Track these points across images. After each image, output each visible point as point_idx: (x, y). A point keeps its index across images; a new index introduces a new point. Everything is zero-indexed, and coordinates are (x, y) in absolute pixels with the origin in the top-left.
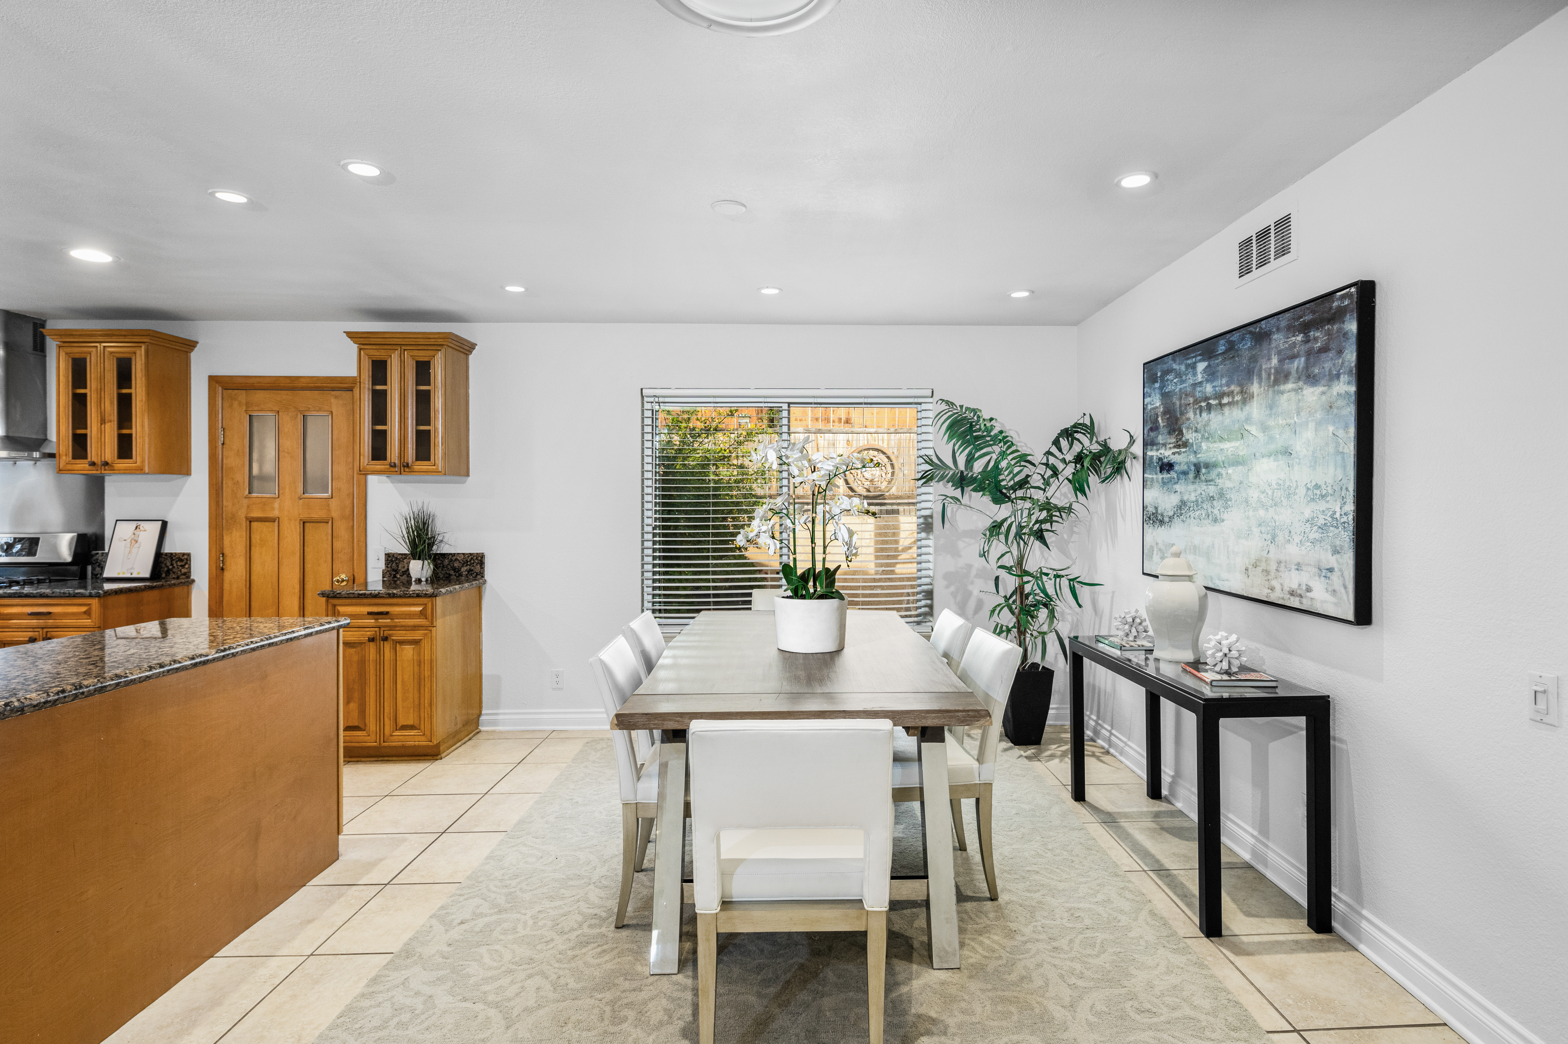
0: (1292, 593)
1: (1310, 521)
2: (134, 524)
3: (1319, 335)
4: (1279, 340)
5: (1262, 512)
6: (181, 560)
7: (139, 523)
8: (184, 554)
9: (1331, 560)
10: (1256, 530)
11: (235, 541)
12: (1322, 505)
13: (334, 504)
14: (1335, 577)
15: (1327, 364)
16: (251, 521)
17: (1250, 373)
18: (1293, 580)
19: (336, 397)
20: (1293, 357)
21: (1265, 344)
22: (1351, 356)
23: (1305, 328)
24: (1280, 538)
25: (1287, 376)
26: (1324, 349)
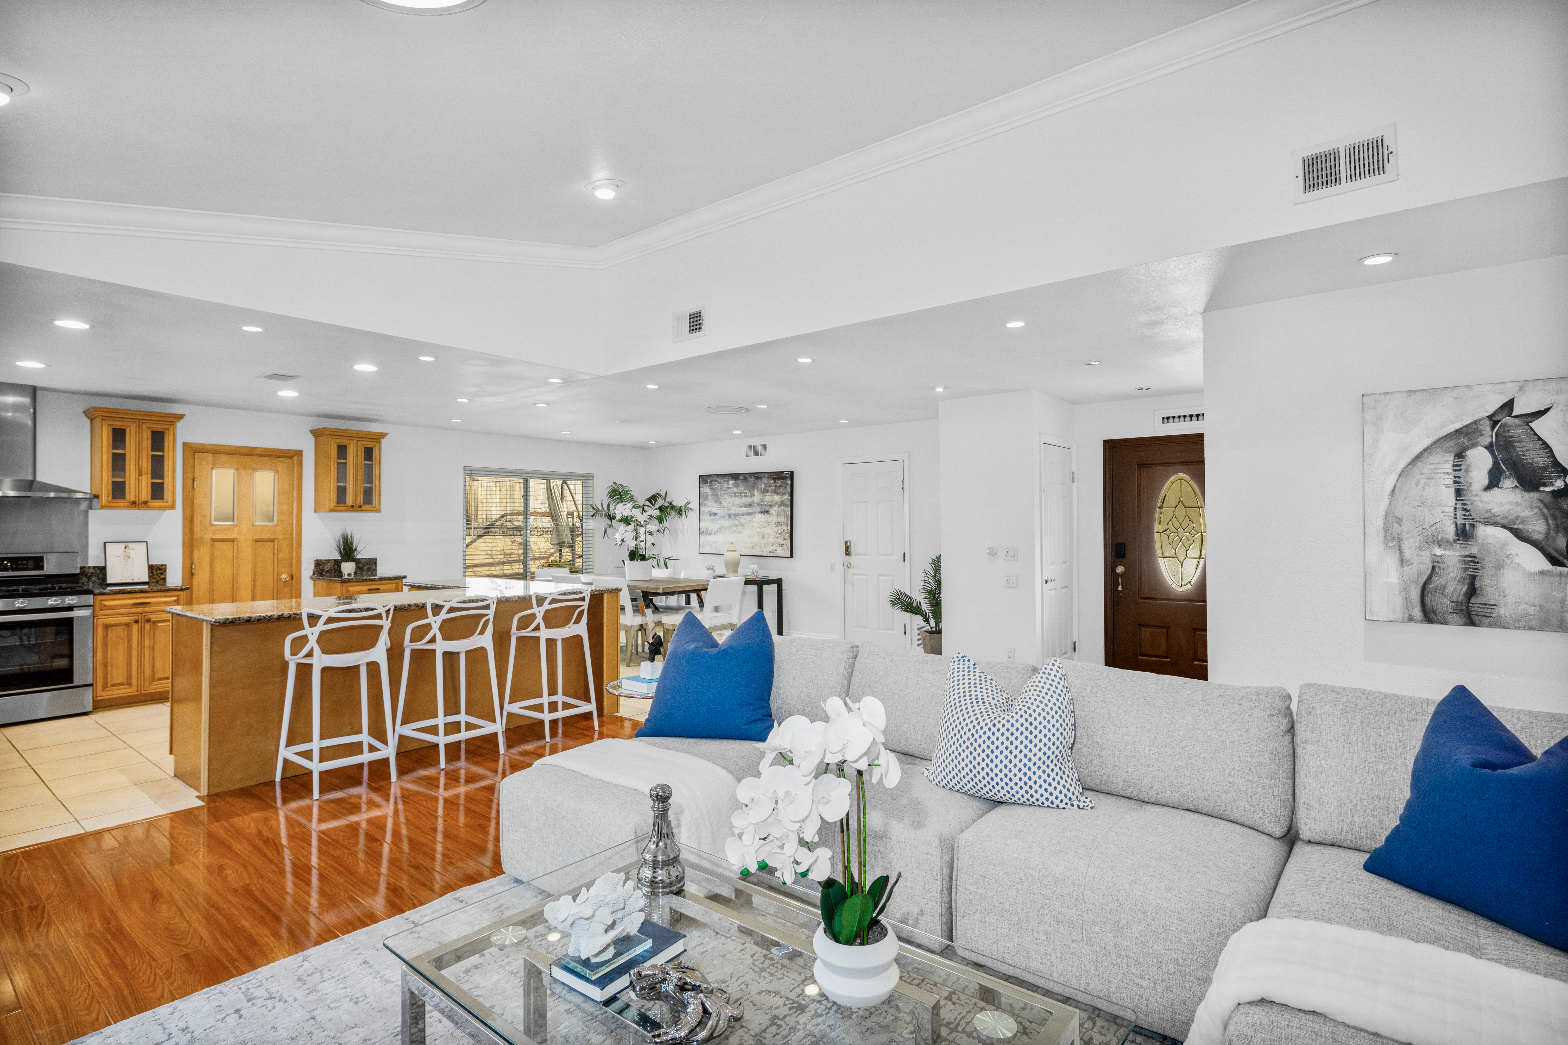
0: (770, 552)
1: (776, 532)
2: (123, 545)
3: (779, 482)
4: (765, 480)
5: (759, 530)
6: (161, 569)
7: (127, 544)
8: (163, 565)
9: (784, 542)
10: (756, 535)
11: (202, 554)
12: (780, 527)
13: (279, 529)
14: (784, 546)
15: (782, 490)
16: (214, 540)
17: (753, 488)
18: (771, 548)
19: (281, 462)
20: (770, 486)
21: (759, 480)
22: (789, 489)
23: (774, 479)
24: (766, 537)
25: (768, 491)
26: (780, 486)
